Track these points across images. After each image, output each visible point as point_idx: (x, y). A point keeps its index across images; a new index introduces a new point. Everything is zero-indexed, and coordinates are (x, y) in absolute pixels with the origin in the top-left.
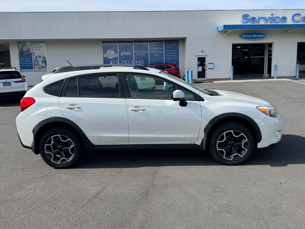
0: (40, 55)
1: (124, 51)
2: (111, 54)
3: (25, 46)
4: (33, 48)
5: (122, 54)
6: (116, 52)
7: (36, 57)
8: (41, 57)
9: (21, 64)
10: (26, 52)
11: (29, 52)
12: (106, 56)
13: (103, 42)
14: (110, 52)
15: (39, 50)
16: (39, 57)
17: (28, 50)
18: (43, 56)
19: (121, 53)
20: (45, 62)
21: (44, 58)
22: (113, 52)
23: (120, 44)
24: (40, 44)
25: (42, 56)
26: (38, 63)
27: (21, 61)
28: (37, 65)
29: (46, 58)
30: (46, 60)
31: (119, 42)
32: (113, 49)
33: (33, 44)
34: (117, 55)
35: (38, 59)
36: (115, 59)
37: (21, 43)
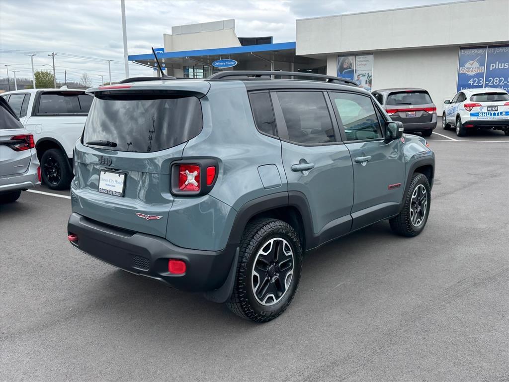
0: (364, 72)
1: (497, 63)
2: (473, 67)
3: (347, 61)
5: (493, 66)
6: (482, 64)
7: (359, 76)
10: (347, 68)
12: (463, 71)
13: (462, 49)
14: (472, 65)
15: (365, 65)
16: (363, 76)
17: (349, 67)
18: (368, 74)
19: (491, 66)
21: (369, 76)
22: (476, 64)
23: (491, 50)
24: (366, 57)
25: (367, 74)
29: (371, 76)
30: (371, 80)
31: (490, 47)
32: (476, 60)
33: (357, 57)
34: (483, 70)
36: (479, 75)
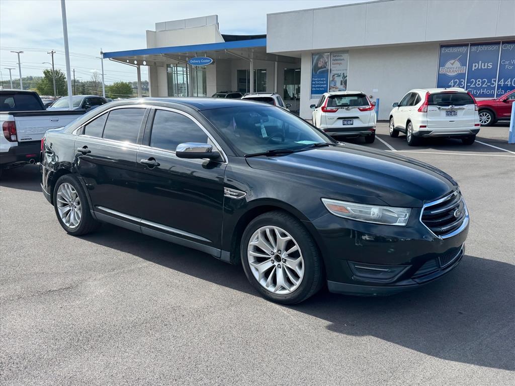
0: (339, 72)
1: (480, 62)
2: (453, 67)
3: (321, 60)
4: (332, 62)
5: (475, 66)
6: (464, 64)
7: (333, 76)
8: (340, 76)
9: (313, 86)
10: (321, 68)
11: (326, 67)
12: (443, 71)
13: (442, 46)
14: (452, 64)
15: (340, 64)
18: (344, 74)
20: (344, 83)
21: (344, 77)
22: (457, 64)
23: (474, 48)
24: (341, 56)
25: (342, 74)
26: (335, 85)
27: (313, 82)
28: (333, 88)
29: (346, 76)
30: (346, 80)
31: (473, 45)
32: (459, 57)
33: (332, 56)
34: (465, 70)
35: (336, 79)
36: (460, 76)
37: (317, 54)
